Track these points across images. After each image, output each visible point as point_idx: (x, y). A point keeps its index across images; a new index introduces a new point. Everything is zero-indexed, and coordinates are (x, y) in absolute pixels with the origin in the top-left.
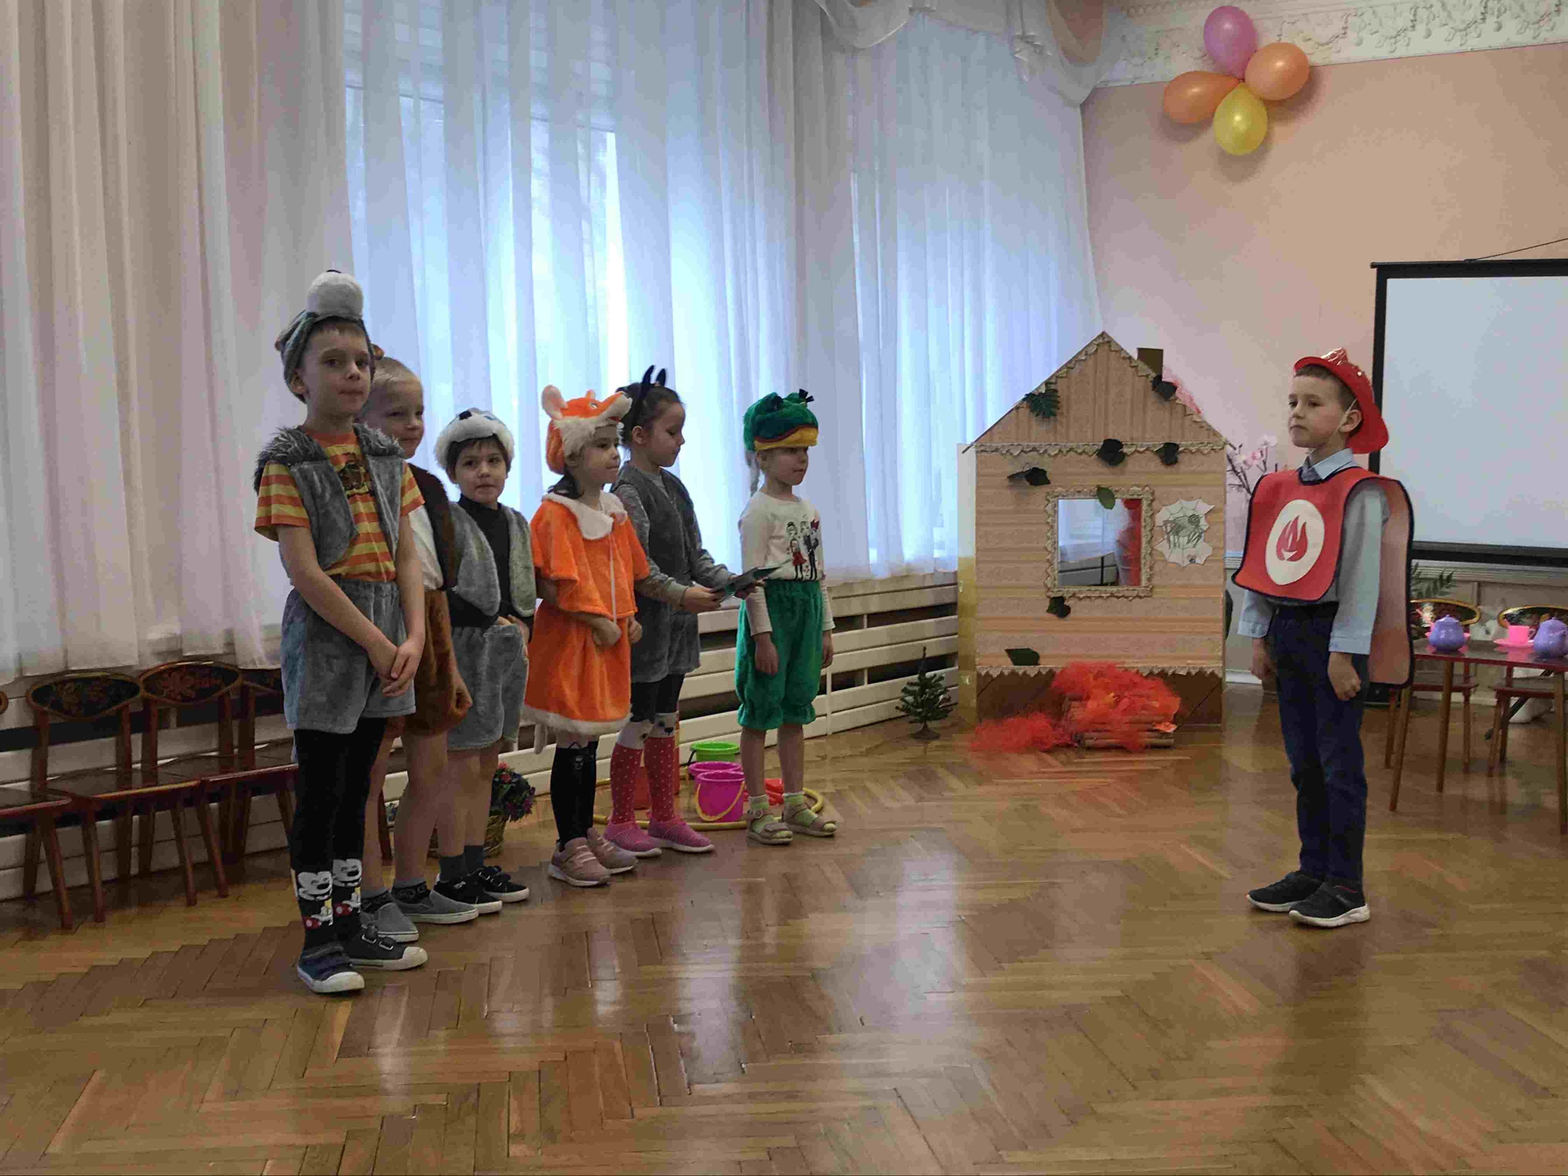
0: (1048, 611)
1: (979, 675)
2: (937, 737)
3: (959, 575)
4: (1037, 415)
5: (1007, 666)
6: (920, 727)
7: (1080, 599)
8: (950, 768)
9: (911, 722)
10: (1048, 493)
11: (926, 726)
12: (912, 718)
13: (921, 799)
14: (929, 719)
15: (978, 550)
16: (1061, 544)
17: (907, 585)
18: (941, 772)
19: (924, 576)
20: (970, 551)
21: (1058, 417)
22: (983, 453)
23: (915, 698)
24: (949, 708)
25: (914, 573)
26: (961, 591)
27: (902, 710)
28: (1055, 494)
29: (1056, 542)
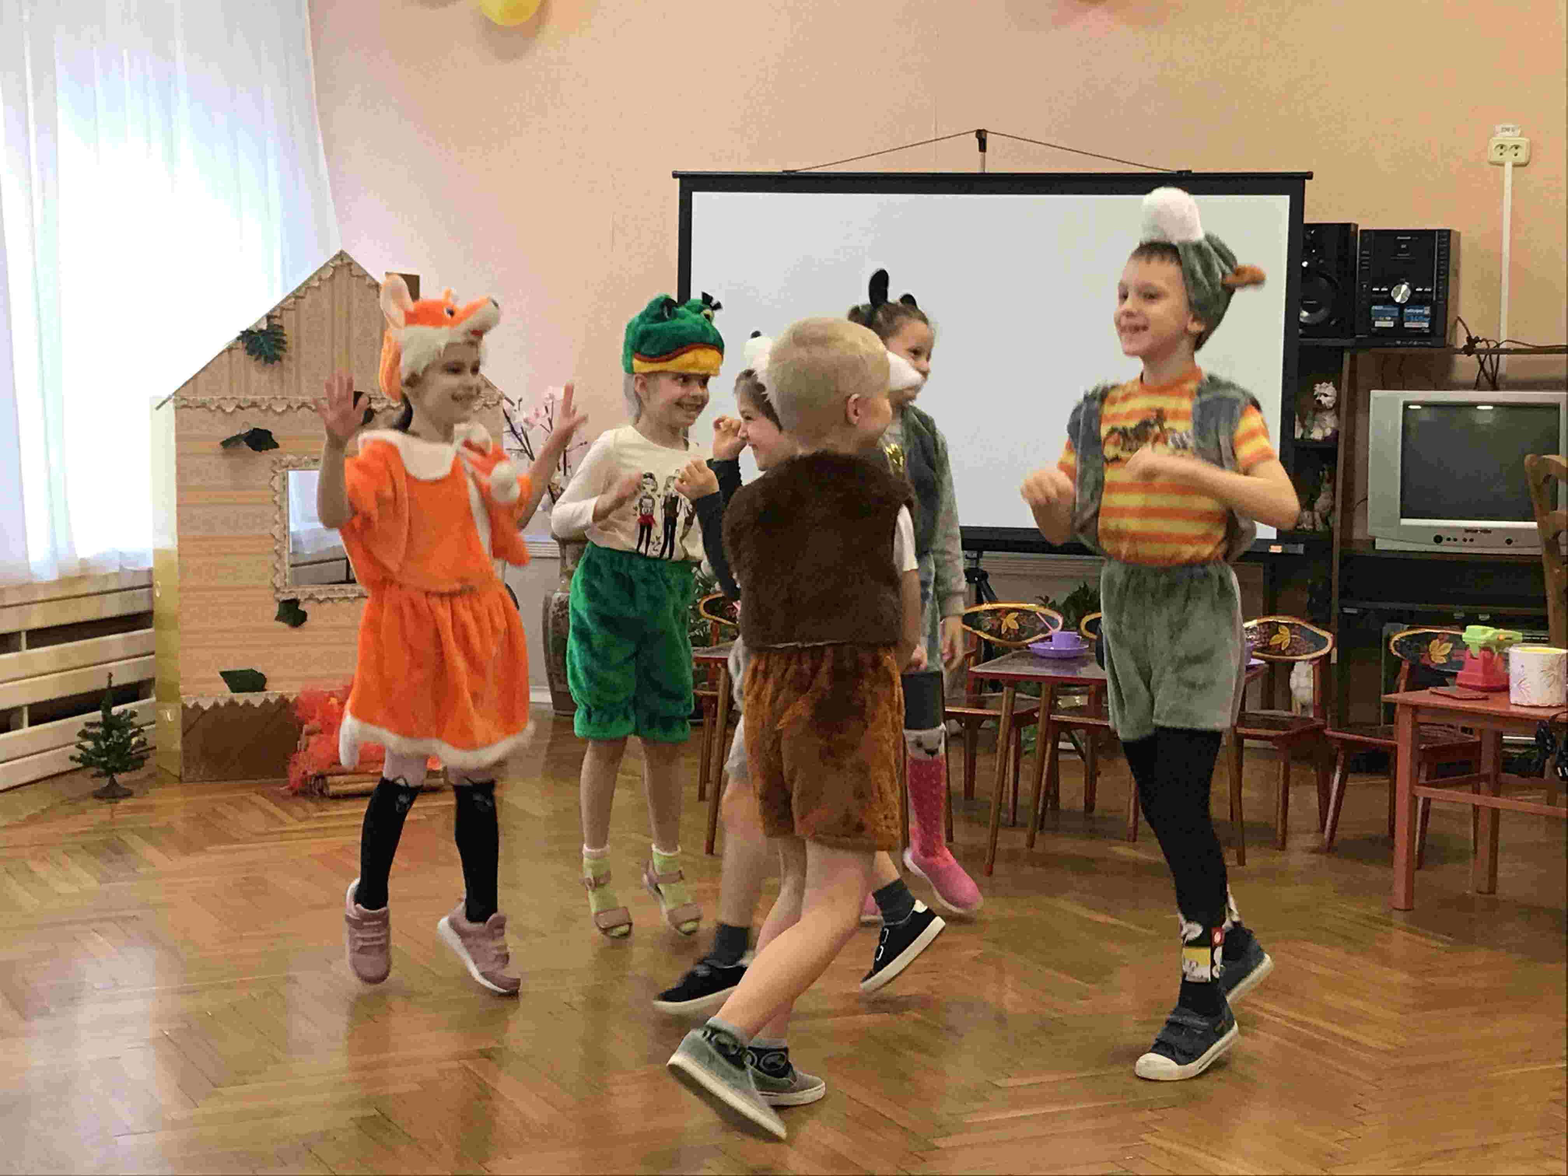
0: (278, 618)
1: (184, 707)
2: (129, 794)
3: (154, 574)
4: (256, 359)
5: (223, 693)
6: (105, 782)
7: (320, 602)
8: (147, 835)
9: (93, 776)
10: (274, 463)
11: (113, 782)
12: (93, 771)
13: (107, 879)
14: (117, 770)
15: (181, 539)
16: (293, 528)
17: (82, 589)
18: (134, 841)
19: (106, 577)
20: (170, 542)
21: (285, 361)
22: (184, 410)
23: (96, 744)
24: (144, 754)
25: (91, 572)
26: (158, 595)
27: (79, 760)
28: (283, 464)
29: (286, 527)
